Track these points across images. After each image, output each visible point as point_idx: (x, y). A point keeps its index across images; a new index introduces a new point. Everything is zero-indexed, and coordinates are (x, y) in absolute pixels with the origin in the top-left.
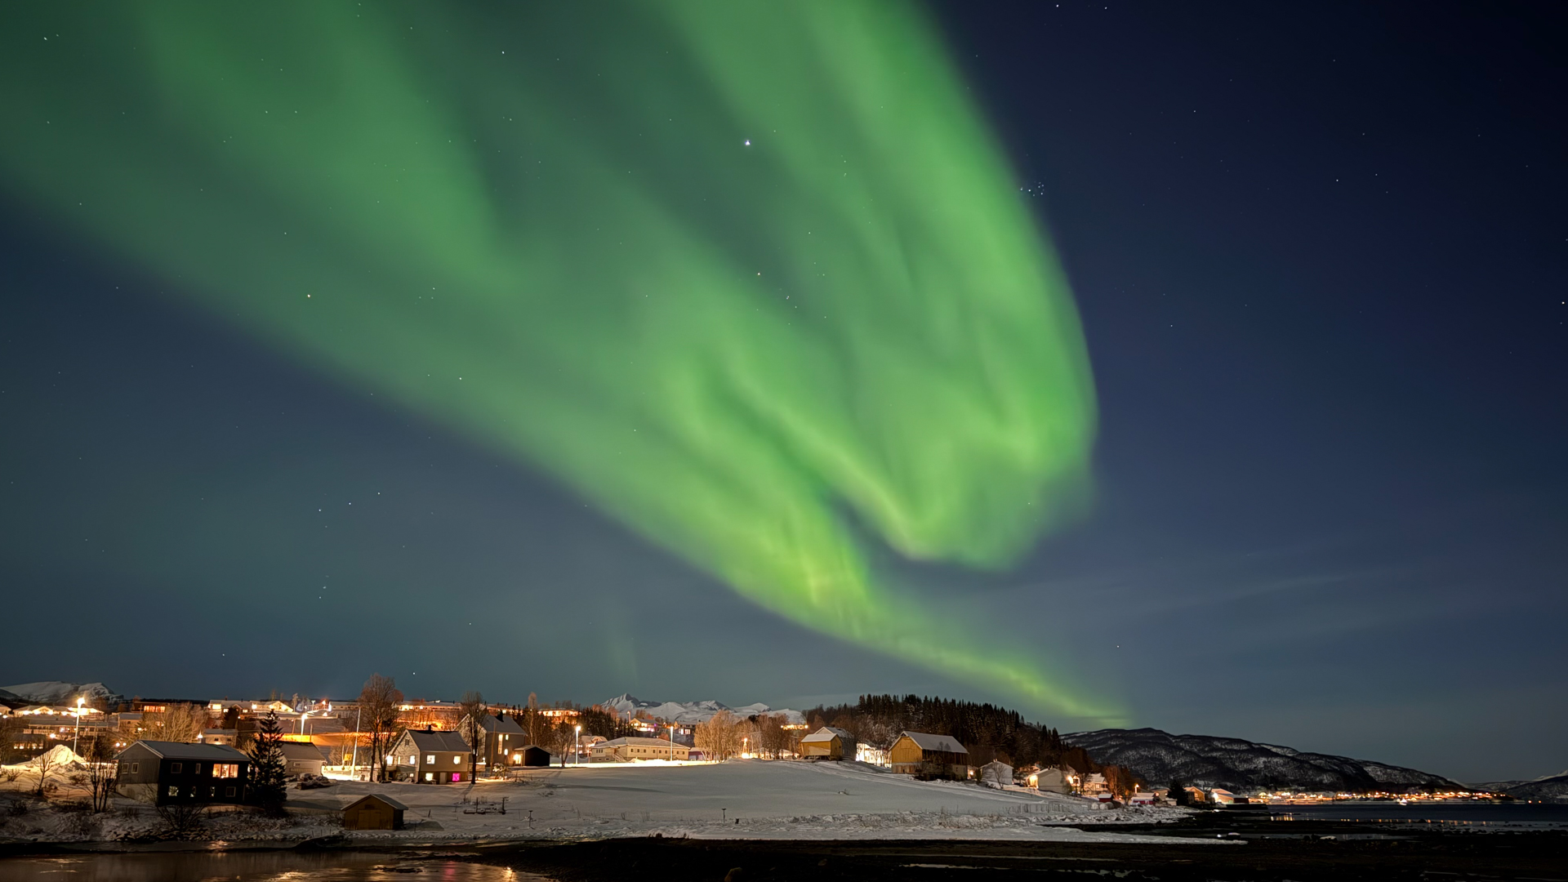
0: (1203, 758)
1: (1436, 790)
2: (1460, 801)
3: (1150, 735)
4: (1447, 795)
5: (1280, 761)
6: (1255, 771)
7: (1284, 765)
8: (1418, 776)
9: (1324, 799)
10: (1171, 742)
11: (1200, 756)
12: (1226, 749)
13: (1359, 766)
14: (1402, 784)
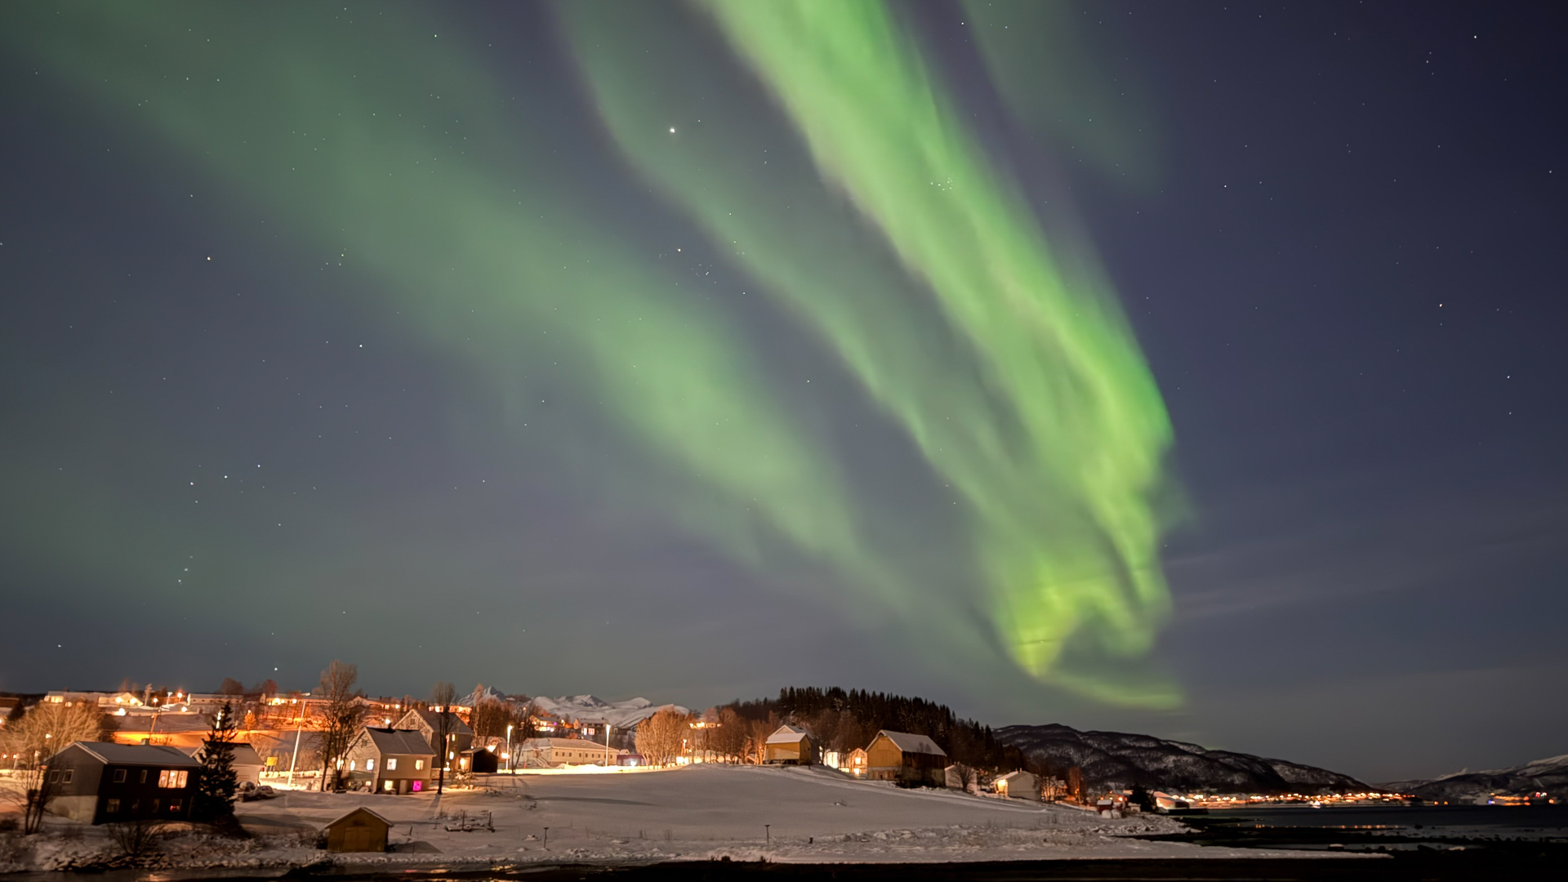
0: (1112, 756)
1: (1347, 790)
2: (1372, 803)
3: (1057, 731)
4: (1358, 796)
5: (1190, 759)
6: (1165, 771)
7: (1194, 764)
8: (1326, 775)
9: (1238, 802)
10: (1079, 739)
11: (1108, 755)
12: (1134, 747)
13: (1268, 764)
14: (1312, 785)
